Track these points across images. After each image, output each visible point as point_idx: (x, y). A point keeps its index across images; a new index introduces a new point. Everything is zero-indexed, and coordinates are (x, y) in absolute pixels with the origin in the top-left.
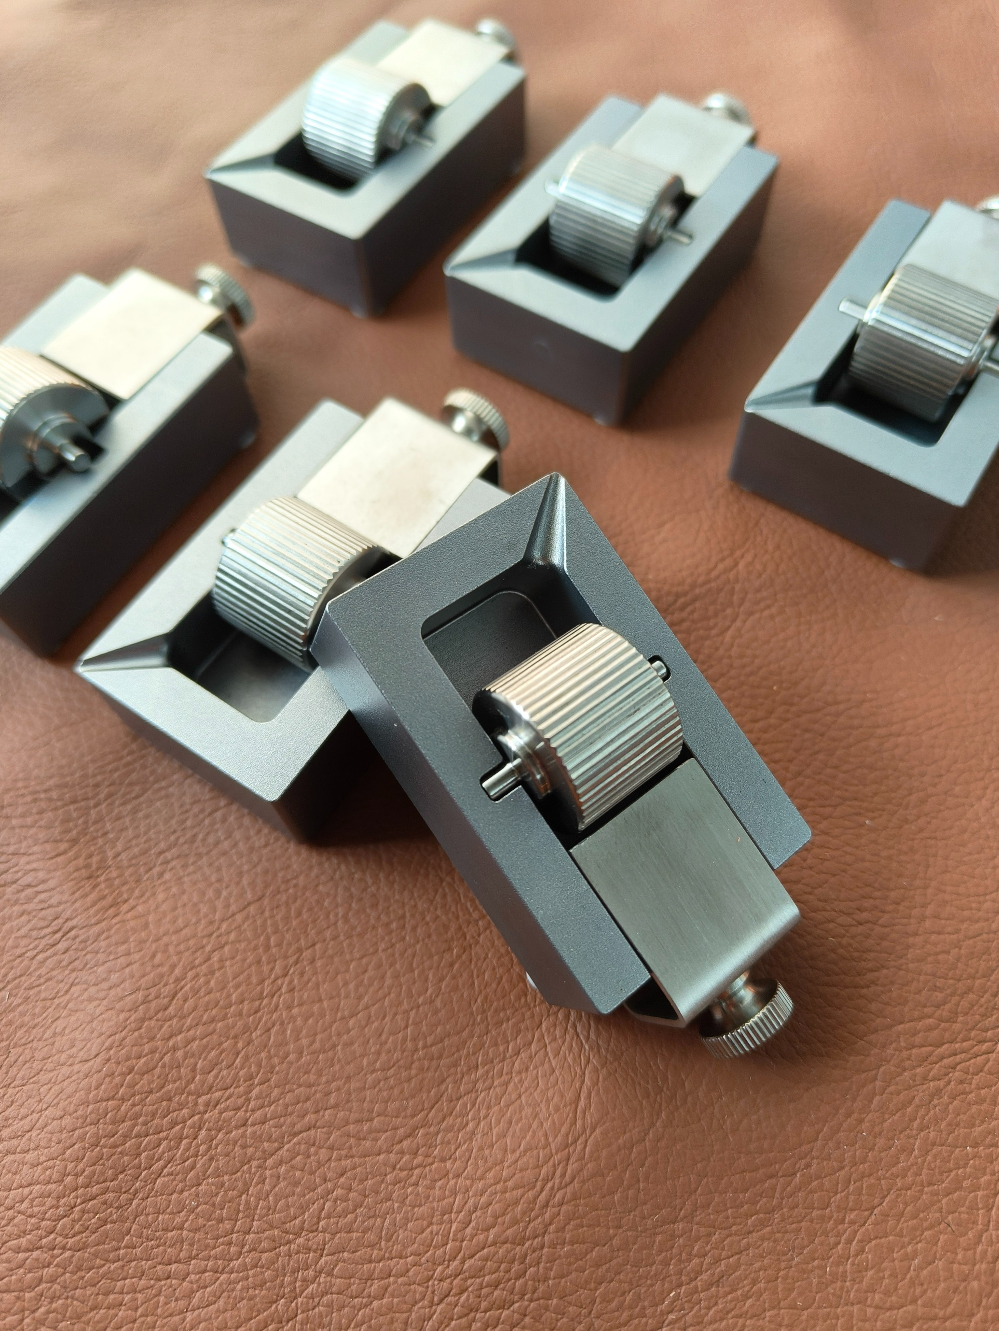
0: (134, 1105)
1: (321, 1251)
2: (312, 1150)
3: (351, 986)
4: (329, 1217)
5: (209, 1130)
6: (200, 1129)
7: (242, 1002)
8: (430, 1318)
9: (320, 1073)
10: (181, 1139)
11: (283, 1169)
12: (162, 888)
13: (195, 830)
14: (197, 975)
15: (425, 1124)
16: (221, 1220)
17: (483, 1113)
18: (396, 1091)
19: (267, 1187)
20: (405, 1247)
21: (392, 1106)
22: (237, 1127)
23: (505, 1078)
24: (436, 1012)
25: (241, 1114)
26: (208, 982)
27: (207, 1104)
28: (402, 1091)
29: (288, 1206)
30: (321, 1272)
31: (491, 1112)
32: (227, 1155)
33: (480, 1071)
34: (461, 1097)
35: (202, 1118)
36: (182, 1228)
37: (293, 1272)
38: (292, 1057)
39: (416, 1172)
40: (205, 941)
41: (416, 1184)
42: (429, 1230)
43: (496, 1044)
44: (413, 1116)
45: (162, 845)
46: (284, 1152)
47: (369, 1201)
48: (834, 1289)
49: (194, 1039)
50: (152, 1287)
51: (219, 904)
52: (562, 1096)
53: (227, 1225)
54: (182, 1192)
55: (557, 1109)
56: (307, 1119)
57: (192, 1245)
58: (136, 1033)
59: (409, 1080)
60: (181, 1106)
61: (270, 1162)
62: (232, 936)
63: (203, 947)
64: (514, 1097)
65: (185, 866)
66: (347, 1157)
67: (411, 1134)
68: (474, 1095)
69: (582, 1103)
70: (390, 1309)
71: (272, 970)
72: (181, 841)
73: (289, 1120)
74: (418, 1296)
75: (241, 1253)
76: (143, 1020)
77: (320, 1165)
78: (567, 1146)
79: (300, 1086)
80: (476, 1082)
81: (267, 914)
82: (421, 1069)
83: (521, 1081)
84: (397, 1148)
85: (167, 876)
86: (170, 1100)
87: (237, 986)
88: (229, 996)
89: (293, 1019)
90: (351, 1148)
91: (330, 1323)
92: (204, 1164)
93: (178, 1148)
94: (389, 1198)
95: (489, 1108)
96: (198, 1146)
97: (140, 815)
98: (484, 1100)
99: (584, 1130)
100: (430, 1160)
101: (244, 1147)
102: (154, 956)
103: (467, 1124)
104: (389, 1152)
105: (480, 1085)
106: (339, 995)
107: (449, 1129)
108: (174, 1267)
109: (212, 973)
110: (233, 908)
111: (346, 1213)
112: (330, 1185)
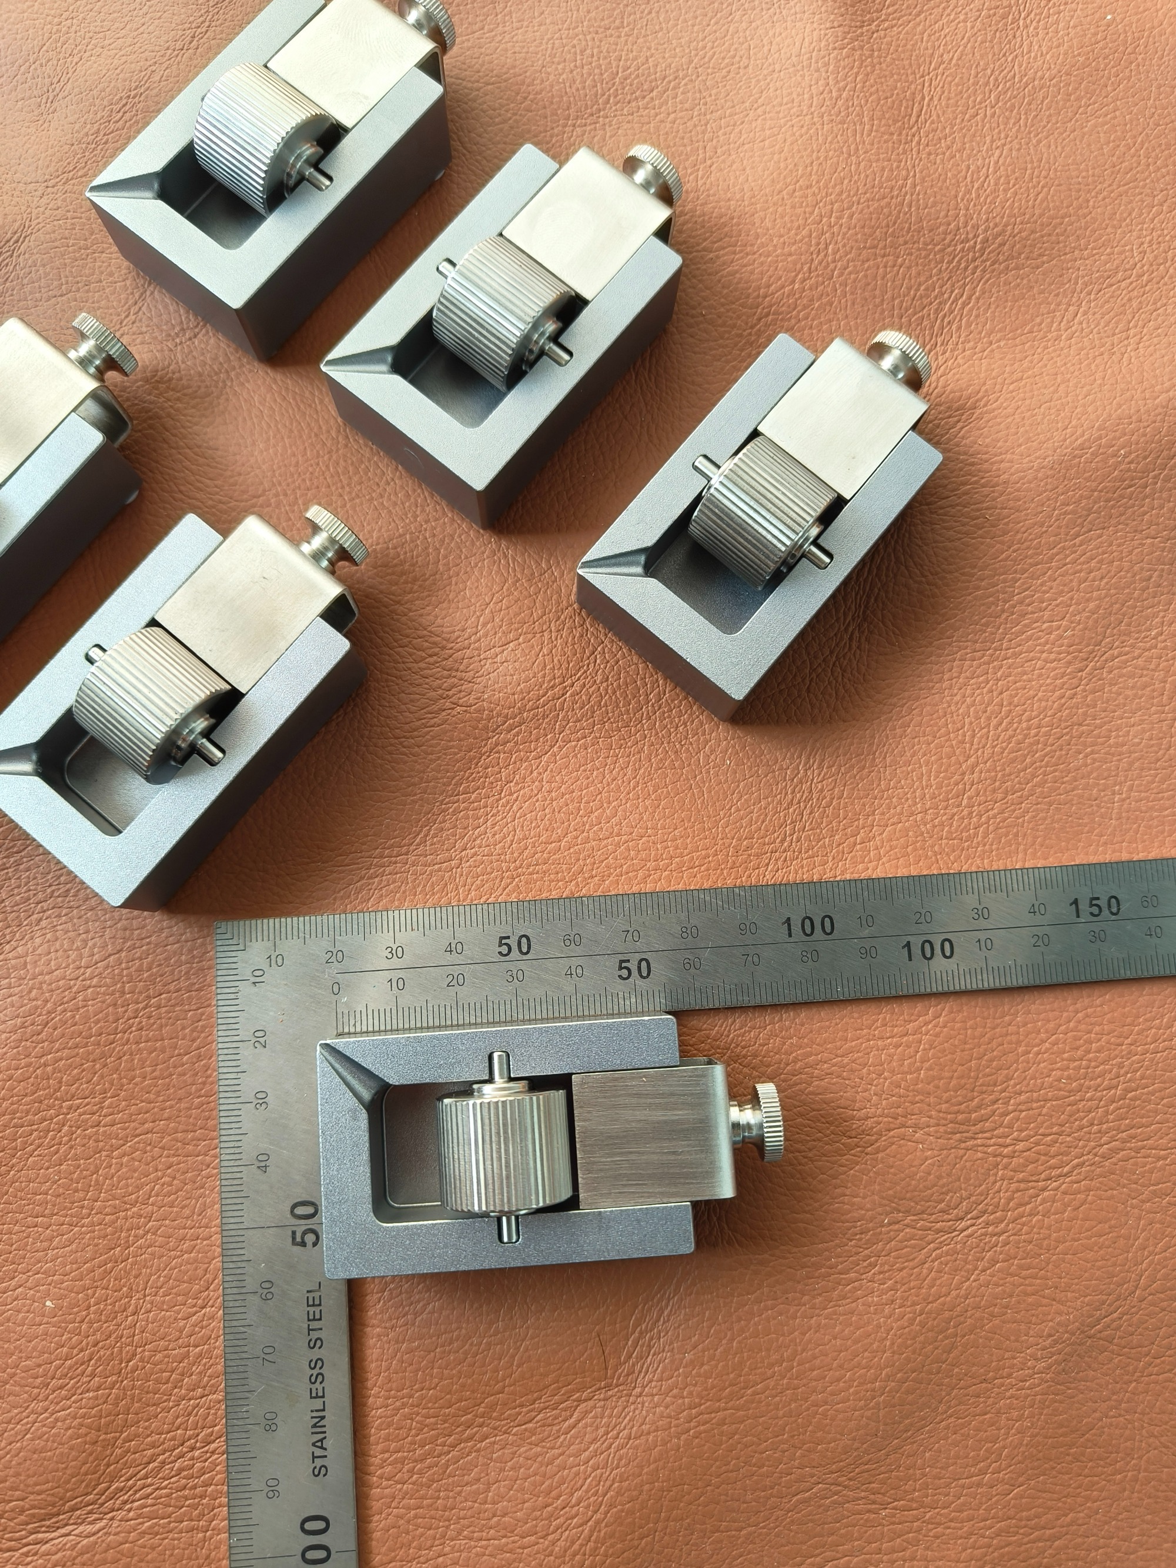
0: (12, 1104)
1: (149, 1218)
2: (149, 1148)
4: (157, 1195)
5: (70, 1127)
6: (64, 1125)
7: (100, 1035)
9: (158, 1094)
10: (49, 1131)
11: (125, 1159)
12: (39, 933)
13: (68, 886)
14: (65, 1010)
16: (76, 1191)
19: (113, 1171)
20: (211, 1221)
22: (92, 1127)
25: (95, 1117)
26: (74, 1017)
27: (70, 1108)
29: (127, 1186)
30: (148, 1232)
32: (84, 1146)
35: (65, 1118)
36: (47, 1194)
37: (128, 1230)
38: (137, 1079)
40: (72, 983)
45: (40, 896)
46: (126, 1148)
47: (188, 1187)
49: (61, 1059)
50: (23, 1231)
51: (86, 952)
53: (81, 1194)
54: (47, 1169)
56: (146, 1126)
57: (54, 1205)
58: (15, 1051)
60: (50, 1107)
61: (116, 1154)
62: (95, 981)
63: (70, 988)
65: (59, 916)
66: (174, 1155)
70: (196, 1260)
71: (126, 1011)
72: (56, 894)
73: (132, 1125)
75: (90, 1214)
76: (21, 1041)
77: (154, 1159)
79: (142, 1101)
81: (123, 965)
85: (44, 923)
86: (41, 1102)
87: (97, 1022)
88: (90, 1028)
89: (140, 1051)
90: (177, 1149)
91: (152, 1266)
92: (65, 1151)
93: (46, 1137)
96: (62, 1137)
97: (22, 867)
101: (97, 1141)
102: (30, 992)
106: (177, 1037)
108: (40, 1219)
109: (77, 1009)
110: (96, 957)
111: (169, 1194)
112: (160, 1173)
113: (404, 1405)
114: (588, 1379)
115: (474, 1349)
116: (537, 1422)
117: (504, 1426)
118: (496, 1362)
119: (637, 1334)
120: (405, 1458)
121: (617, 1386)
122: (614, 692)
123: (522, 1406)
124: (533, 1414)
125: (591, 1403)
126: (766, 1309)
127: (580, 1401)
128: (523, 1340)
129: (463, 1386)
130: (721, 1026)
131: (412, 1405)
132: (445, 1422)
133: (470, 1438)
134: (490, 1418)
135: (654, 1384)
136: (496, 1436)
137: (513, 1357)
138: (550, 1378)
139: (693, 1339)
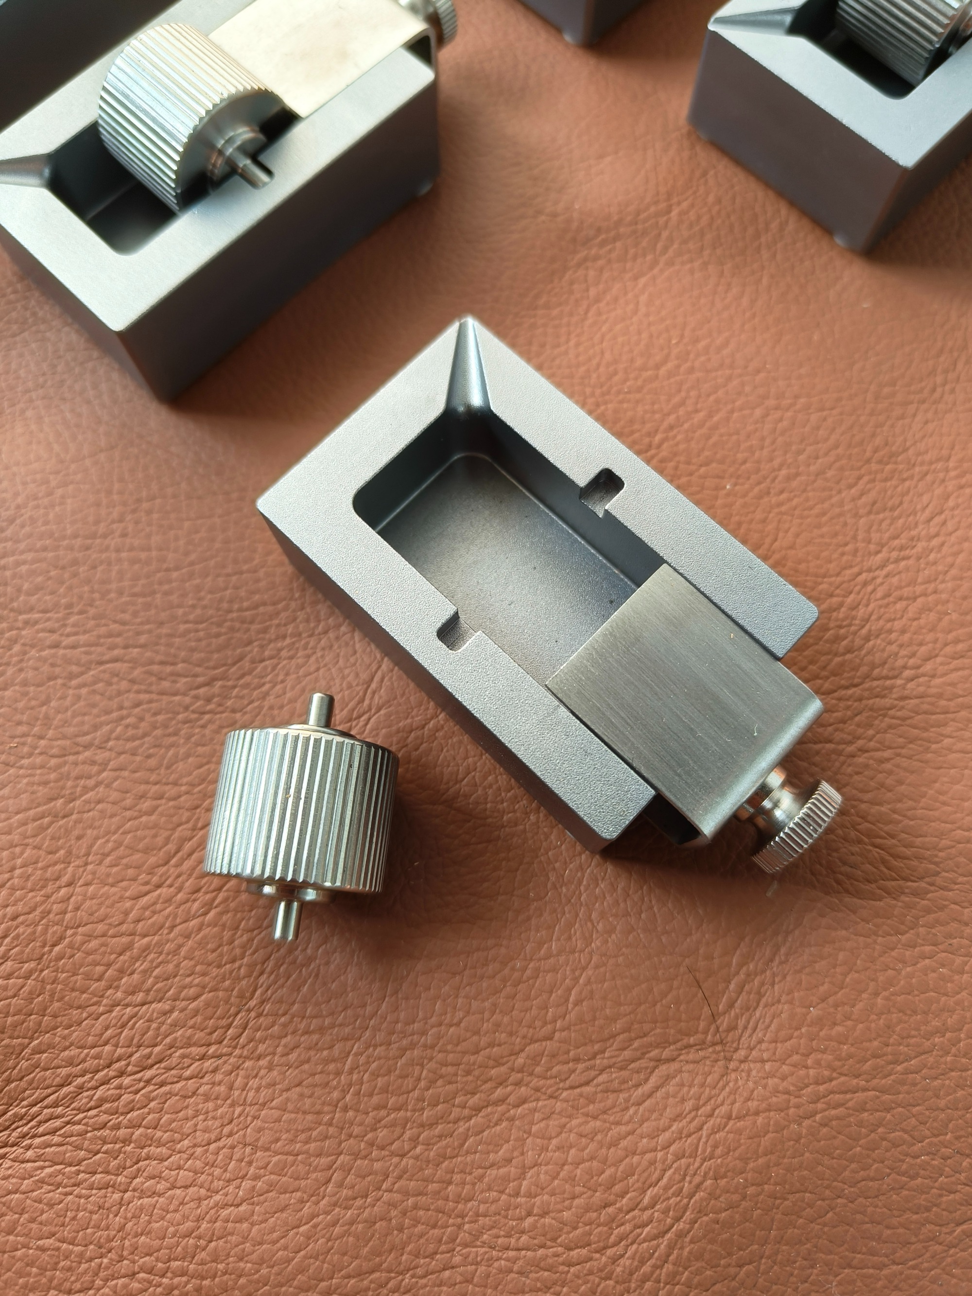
1: (104, 766)
2: (115, 680)
3: (181, 543)
4: (118, 739)
5: (24, 645)
7: (76, 537)
8: (190, 839)
9: (135, 614)
11: (84, 691)
12: (22, 424)
13: (64, 377)
14: (38, 506)
15: (224, 677)
16: (19, 723)
17: (281, 677)
18: (204, 643)
19: (67, 704)
20: (182, 777)
21: (197, 656)
22: (50, 648)
23: (309, 651)
24: (258, 581)
25: (55, 636)
26: (47, 514)
27: (26, 623)
28: (209, 645)
29: (83, 723)
30: (100, 784)
31: (289, 678)
32: (36, 669)
33: (288, 641)
34: (262, 661)
35: (19, 633)
37: (76, 778)
38: (113, 595)
39: (207, 717)
40: (51, 477)
41: (203, 727)
42: (206, 767)
43: (307, 621)
44: (215, 668)
45: (30, 385)
46: (88, 677)
47: (158, 732)
48: (568, 890)
49: (24, 563)
51: (73, 447)
52: (357, 675)
55: (350, 686)
56: (115, 652)
59: (218, 635)
61: (74, 683)
62: (79, 477)
63: (49, 482)
64: (312, 669)
65: (48, 407)
66: (145, 692)
67: (208, 684)
68: (275, 661)
69: (374, 686)
70: (156, 826)
71: (109, 514)
72: (49, 383)
73: (99, 649)
74: (184, 819)
75: (31, 754)
77: (119, 693)
78: (350, 720)
79: (115, 622)
80: (280, 650)
81: (116, 463)
82: (232, 629)
83: (323, 656)
84: (193, 693)
85: (29, 414)
87: (74, 523)
88: (64, 530)
89: (119, 560)
90: (151, 684)
91: (100, 827)
94: (176, 734)
95: (287, 674)
96: (11, 656)
97: (14, 353)
98: (284, 667)
99: (370, 709)
100: (221, 709)
101: (53, 665)
103: (264, 684)
104: (185, 694)
105: (284, 653)
106: (168, 548)
107: (247, 686)
109: (53, 506)
110: (85, 452)
111: (133, 738)
112: (124, 712)
113: (412, 1046)
114: (672, 1031)
115: (516, 975)
116: (598, 1085)
117: (551, 1086)
118: (545, 996)
119: (742, 976)
120: (407, 1120)
121: (714, 1044)
122: (729, 216)
123: (577, 1060)
124: (593, 1073)
125: (674, 1066)
126: (924, 957)
127: (659, 1061)
128: (584, 969)
129: (498, 1025)
130: (859, 593)
131: (425, 1046)
132: (468, 1073)
133: (502, 1100)
134: (531, 1074)
135: (764, 1046)
136: (538, 1100)
137: (569, 990)
138: (619, 1025)
139: (822, 989)
